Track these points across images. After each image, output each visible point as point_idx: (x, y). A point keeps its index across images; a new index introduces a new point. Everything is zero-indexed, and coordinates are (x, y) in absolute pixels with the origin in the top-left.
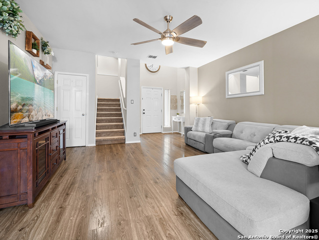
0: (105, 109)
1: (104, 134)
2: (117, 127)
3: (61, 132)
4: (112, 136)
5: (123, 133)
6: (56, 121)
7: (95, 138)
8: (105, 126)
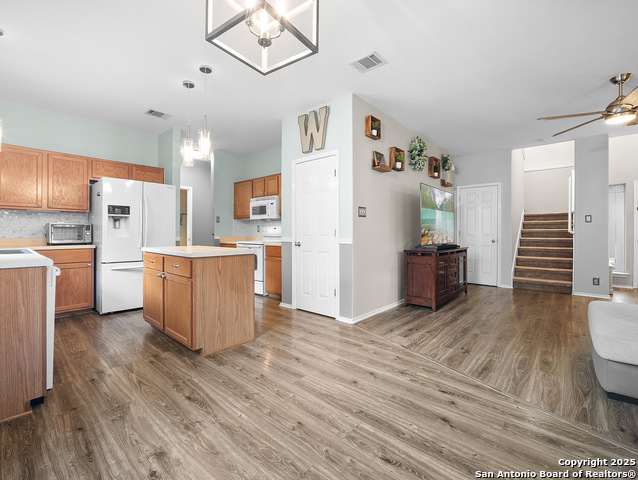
0: (537, 233)
1: (529, 274)
2: (558, 264)
3: (461, 259)
4: (546, 278)
5: (569, 276)
6: (455, 247)
7: (512, 277)
8: (533, 261)
